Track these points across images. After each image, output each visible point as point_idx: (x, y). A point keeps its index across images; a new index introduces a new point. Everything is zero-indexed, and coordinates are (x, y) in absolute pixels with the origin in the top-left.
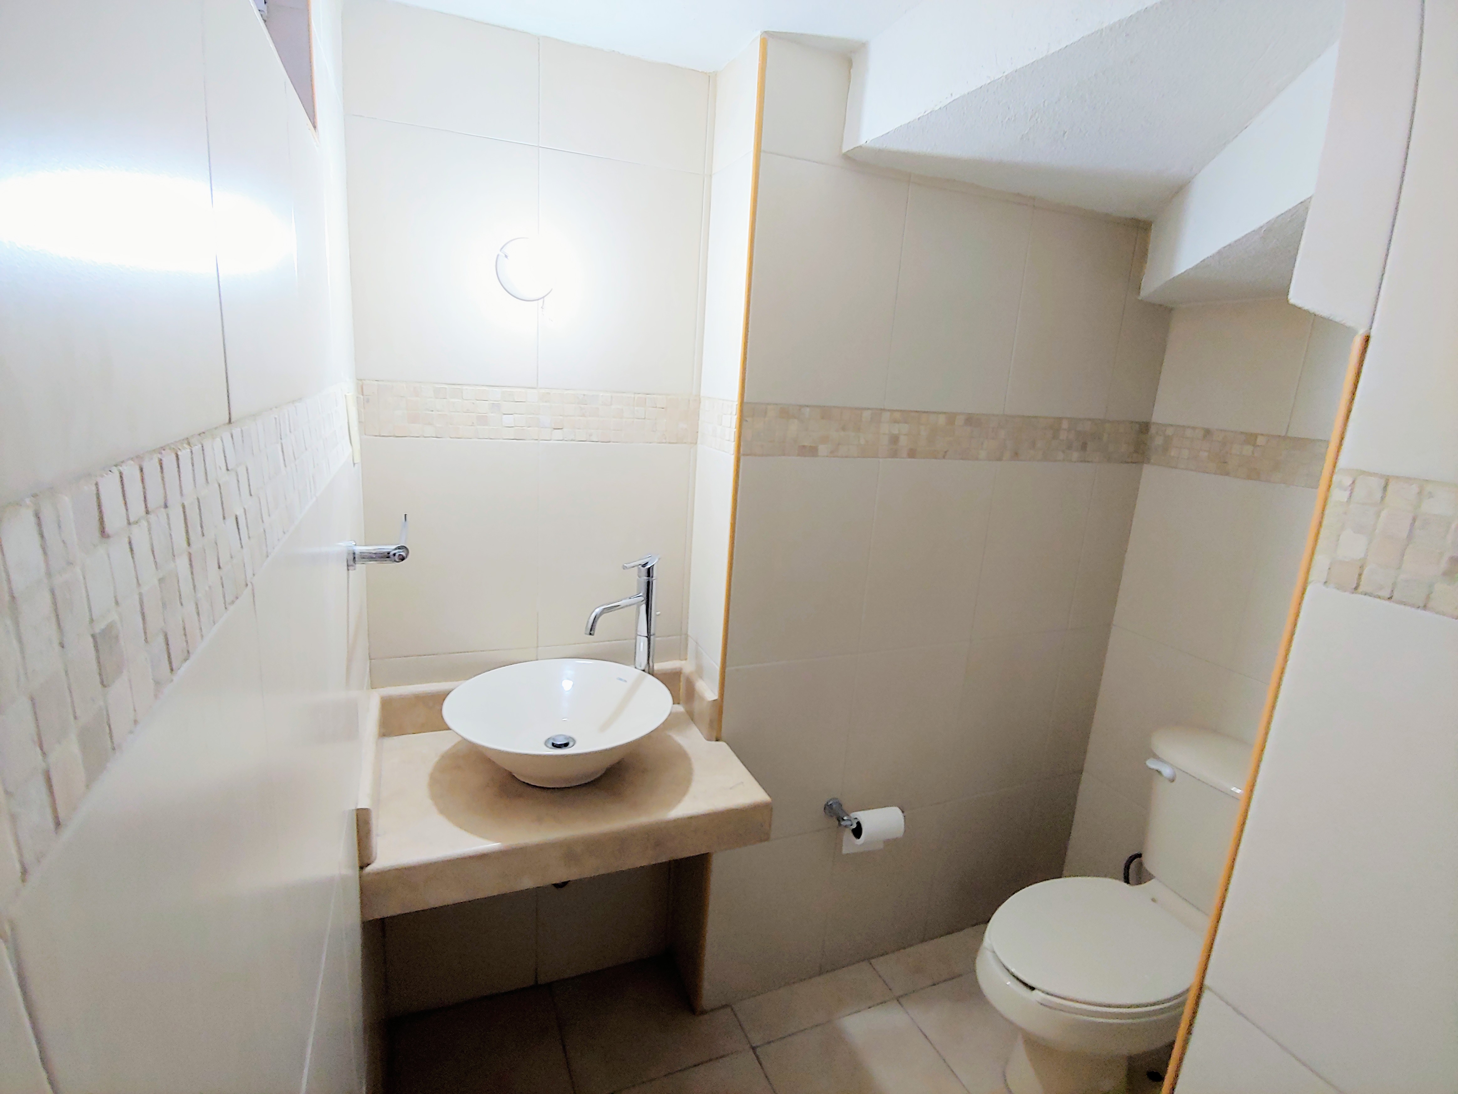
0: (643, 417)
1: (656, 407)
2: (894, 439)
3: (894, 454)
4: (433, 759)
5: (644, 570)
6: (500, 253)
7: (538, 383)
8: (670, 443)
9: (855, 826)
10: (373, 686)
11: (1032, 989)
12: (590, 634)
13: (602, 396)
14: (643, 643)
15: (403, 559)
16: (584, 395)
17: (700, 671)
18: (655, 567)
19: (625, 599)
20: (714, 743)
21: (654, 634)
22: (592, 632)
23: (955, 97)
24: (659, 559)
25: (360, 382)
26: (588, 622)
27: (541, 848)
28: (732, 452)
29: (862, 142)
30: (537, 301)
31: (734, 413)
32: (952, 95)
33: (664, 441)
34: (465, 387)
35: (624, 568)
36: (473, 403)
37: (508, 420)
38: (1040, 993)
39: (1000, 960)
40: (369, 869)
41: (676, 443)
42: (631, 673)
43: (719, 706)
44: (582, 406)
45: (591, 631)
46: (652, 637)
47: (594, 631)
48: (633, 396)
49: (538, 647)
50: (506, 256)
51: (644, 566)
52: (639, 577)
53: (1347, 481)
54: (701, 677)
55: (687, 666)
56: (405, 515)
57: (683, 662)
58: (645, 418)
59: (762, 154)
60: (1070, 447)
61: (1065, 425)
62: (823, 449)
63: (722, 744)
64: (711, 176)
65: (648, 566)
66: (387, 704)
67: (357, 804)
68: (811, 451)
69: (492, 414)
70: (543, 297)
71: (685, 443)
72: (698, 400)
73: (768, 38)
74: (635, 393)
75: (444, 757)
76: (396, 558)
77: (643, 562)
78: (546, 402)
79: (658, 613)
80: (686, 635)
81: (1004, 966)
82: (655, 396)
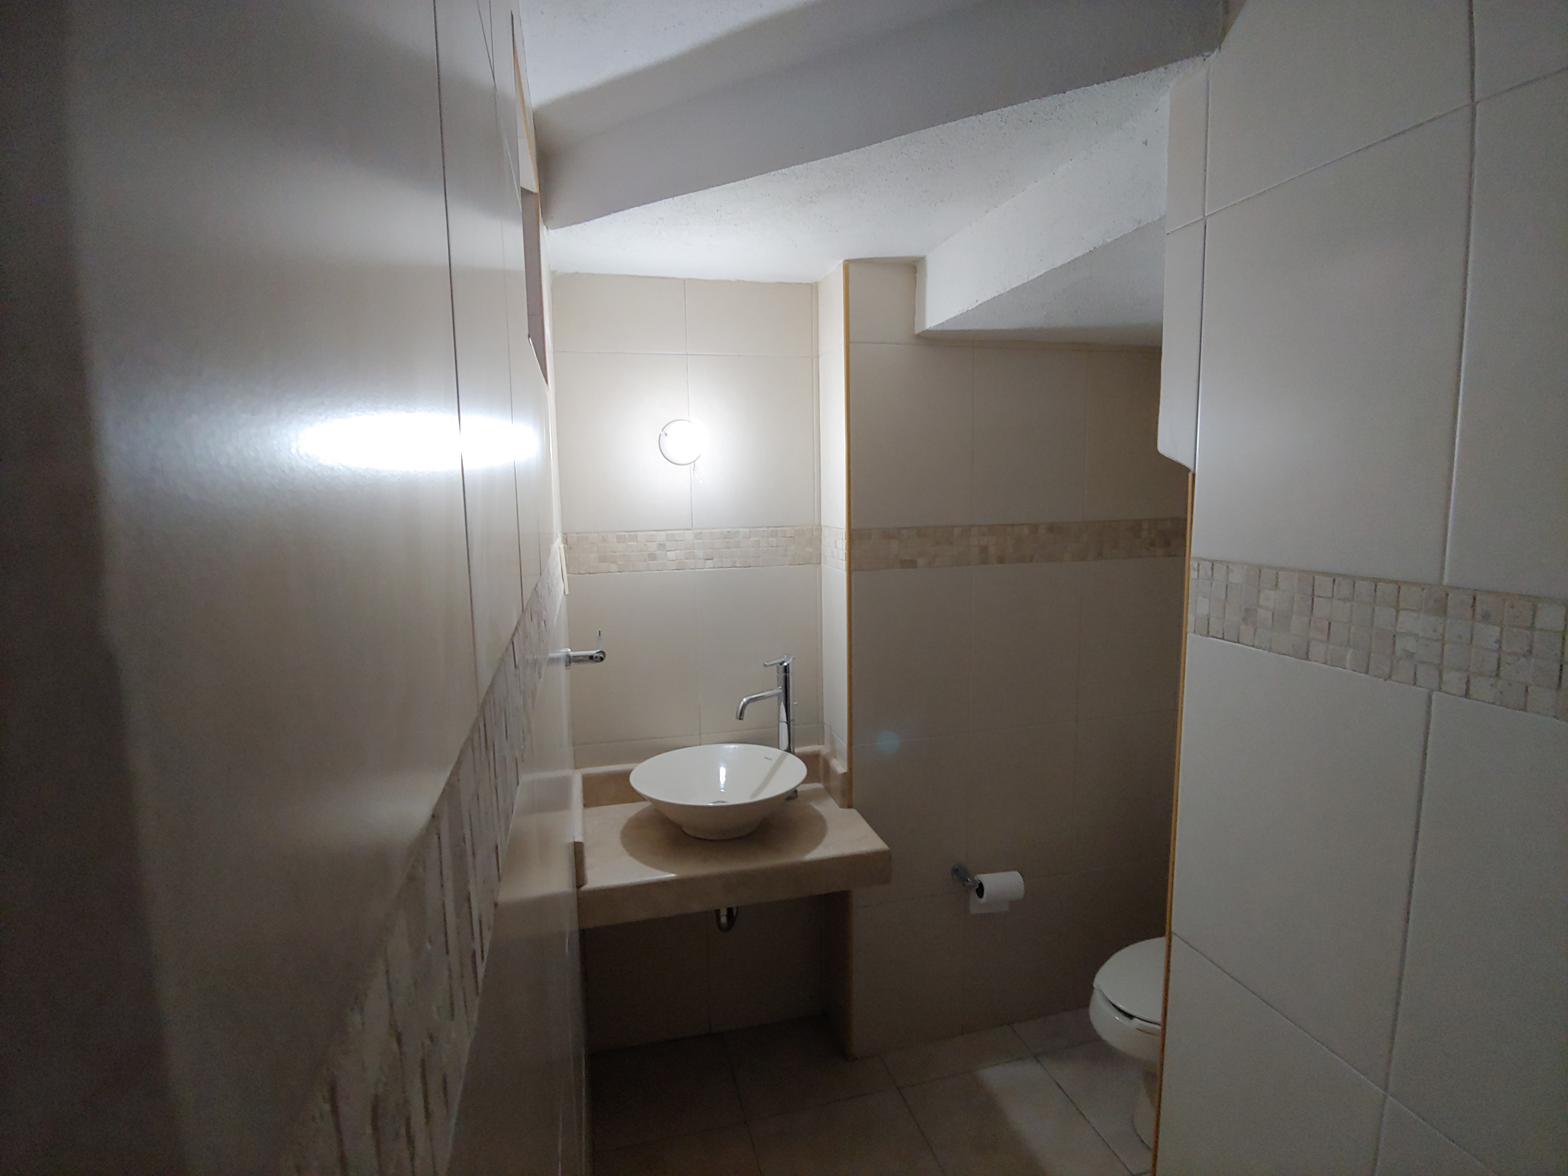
0: (776, 545)
1: (786, 537)
2: (984, 549)
3: (985, 562)
4: (623, 821)
5: (781, 669)
6: (662, 433)
7: (692, 526)
8: (799, 565)
9: (977, 886)
10: (576, 768)
11: (1131, 1017)
12: (740, 719)
13: (743, 531)
14: (784, 727)
15: (602, 659)
16: (728, 532)
17: (834, 753)
18: (790, 665)
19: (768, 691)
20: (846, 810)
21: (793, 720)
22: (741, 718)
23: (979, 303)
24: (793, 659)
25: (565, 536)
26: (738, 710)
27: (707, 879)
28: (844, 569)
29: (928, 327)
30: (689, 465)
31: (844, 538)
32: (977, 301)
33: (794, 563)
34: (639, 533)
35: (765, 666)
36: (645, 545)
37: (671, 555)
38: (1139, 1021)
39: (1107, 998)
40: (583, 888)
41: (804, 564)
42: (775, 753)
43: (848, 777)
44: (727, 540)
45: (741, 716)
46: (791, 723)
47: (743, 716)
48: (766, 529)
49: (700, 734)
50: (666, 435)
51: (781, 664)
52: (778, 673)
53: (1196, 566)
54: (835, 757)
55: (823, 749)
56: (600, 631)
57: (821, 746)
58: (777, 546)
59: (851, 344)
60: (1153, 544)
61: (1145, 526)
62: (921, 562)
63: (854, 812)
64: (818, 357)
65: (785, 664)
66: (587, 780)
67: (574, 839)
68: (913, 564)
69: (660, 552)
70: (694, 461)
71: (811, 564)
72: (819, 528)
73: (848, 265)
74: (768, 527)
75: (631, 820)
76: (598, 659)
77: (780, 661)
78: (699, 539)
79: (795, 703)
80: (823, 723)
81: (1110, 1001)
82: (785, 528)
